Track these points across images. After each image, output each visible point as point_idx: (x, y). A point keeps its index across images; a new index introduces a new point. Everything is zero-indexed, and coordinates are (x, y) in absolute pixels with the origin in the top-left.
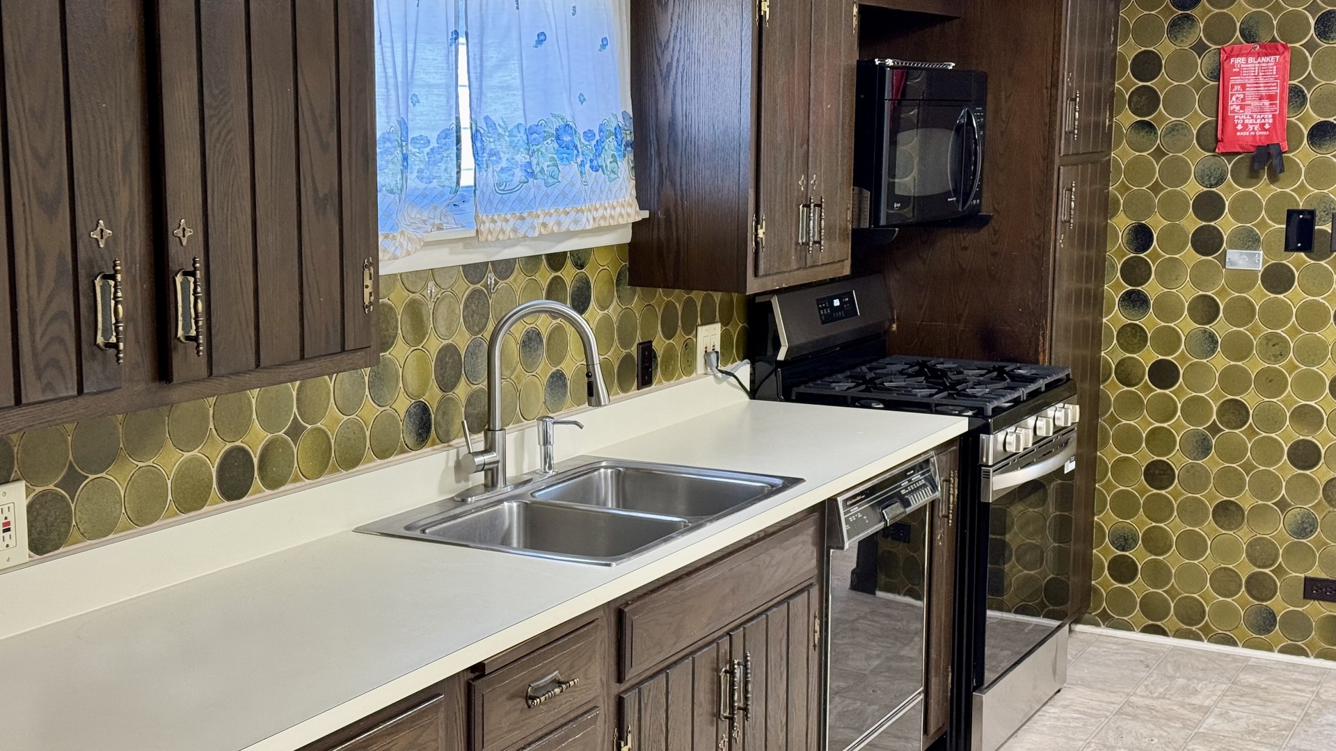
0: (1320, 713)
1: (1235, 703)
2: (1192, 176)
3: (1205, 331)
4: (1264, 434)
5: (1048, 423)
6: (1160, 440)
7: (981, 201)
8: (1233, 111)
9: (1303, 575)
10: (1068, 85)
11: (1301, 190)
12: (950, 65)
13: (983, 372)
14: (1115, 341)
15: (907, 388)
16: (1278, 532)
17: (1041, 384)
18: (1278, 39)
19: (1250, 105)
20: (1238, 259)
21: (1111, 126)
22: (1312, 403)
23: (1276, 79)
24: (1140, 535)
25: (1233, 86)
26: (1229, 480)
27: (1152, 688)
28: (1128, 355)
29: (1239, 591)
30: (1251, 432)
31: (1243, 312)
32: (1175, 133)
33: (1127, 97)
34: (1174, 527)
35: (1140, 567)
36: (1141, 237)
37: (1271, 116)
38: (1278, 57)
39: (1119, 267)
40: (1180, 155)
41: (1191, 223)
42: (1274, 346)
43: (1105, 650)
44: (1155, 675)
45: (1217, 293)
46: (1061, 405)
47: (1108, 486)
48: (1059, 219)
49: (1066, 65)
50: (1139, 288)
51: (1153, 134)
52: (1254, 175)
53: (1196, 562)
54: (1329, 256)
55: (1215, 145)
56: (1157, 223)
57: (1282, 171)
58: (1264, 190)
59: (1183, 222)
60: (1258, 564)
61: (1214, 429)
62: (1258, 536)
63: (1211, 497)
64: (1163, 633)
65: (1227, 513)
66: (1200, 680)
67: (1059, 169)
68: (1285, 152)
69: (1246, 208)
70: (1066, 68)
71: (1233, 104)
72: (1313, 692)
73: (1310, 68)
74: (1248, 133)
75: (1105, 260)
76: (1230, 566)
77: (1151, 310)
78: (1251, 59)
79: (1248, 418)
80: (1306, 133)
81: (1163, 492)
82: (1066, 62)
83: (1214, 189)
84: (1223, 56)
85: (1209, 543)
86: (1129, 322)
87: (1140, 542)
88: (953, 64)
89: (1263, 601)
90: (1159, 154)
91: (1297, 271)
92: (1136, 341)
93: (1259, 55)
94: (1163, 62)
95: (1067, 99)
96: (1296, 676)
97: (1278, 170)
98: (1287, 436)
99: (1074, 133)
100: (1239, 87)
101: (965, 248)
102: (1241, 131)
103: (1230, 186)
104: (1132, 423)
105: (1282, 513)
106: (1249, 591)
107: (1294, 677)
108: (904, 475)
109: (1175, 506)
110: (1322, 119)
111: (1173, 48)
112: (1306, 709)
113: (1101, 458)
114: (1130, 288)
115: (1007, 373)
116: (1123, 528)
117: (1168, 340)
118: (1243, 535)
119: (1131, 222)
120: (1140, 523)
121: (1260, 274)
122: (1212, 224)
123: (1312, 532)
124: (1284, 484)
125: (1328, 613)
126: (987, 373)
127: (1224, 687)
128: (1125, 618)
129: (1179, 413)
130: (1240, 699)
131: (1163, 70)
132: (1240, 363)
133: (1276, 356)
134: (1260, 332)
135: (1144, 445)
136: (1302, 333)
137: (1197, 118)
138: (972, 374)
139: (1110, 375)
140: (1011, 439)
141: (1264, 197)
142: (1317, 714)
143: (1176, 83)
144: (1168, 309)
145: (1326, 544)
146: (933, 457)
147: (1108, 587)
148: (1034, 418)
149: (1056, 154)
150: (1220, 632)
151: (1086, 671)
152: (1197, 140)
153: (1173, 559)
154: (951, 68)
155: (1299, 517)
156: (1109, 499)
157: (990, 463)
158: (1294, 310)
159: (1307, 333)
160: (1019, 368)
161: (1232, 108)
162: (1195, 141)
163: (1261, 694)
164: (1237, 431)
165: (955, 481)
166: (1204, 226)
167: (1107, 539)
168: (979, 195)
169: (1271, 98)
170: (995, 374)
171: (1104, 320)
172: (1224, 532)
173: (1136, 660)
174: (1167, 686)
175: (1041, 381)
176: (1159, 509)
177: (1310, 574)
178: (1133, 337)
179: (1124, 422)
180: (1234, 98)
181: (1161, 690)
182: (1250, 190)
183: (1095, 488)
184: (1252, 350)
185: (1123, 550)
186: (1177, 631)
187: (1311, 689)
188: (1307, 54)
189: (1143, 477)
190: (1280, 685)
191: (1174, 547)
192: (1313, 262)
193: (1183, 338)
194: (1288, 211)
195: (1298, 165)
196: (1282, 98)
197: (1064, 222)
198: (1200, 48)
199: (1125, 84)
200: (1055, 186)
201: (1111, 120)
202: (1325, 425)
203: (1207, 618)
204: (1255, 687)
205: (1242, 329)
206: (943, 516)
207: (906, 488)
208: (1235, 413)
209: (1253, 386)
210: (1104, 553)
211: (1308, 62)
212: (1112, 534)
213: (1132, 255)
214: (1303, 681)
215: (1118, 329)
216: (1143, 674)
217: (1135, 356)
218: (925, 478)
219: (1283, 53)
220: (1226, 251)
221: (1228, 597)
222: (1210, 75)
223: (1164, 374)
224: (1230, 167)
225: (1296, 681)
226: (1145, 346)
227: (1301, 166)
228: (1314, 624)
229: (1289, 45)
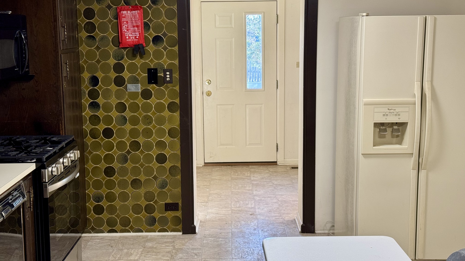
0: (176, 254)
1: (147, 256)
2: (112, 57)
3: (122, 116)
4: (147, 152)
5: (68, 160)
6: (109, 158)
7: (29, 70)
8: (124, 32)
9: (164, 203)
10: (61, 22)
11: (151, 61)
12: (9, 12)
13: (38, 141)
14: (88, 122)
15: (5, 152)
16: (154, 188)
17: (64, 144)
18: (138, 4)
19: (130, 29)
20: (132, 88)
21: (78, 37)
22: (162, 139)
23: (139, 19)
24: (104, 196)
25: (123, 22)
26: (136, 171)
27: (115, 256)
28: (94, 127)
29: (142, 212)
30: (142, 152)
31: (135, 108)
32: (103, 40)
33: (83, 26)
34: (117, 191)
35: (105, 208)
36: (94, 81)
37: (138, 33)
38: (138, 11)
39: (87, 93)
40: (106, 48)
41: (113, 75)
42: (147, 119)
43: (95, 243)
44: (115, 250)
45: (125, 101)
46: (72, 151)
47: (91, 178)
48: (63, 76)
49: (59, 13)
50: (96, 101)
51: (95, 40)
52: (134, 56)
53: (126, 203)
54: (164, 85)
55: (119, 45)
56: (100, 75)
57: (144, 54)
58: (138, 61)
59: (109, 75)
60: (148, 201)
61: (128, 152)
62: (148, 190)
63: (129, 178)
64: (116, 232)
65: (136, 183)
66: (132, 249)
67: (61, 55)
68: (145, 47)
69: (133, 68)
70: (59, 14)
71: (124, 29)
72: (172, 246)
73: (150, 15)
74: (130, 40)
75: (81, 90)
76: (138, 203)
77: (101, 109)
78: (129, 12)
79: (141, 147)
80: (151, 40)
81: (112, 178)
82: (59, 11)
83: (120, 62)
84: (118, 10)
85: (130, 195)
86: (93, 114)
87: (104, 198)
88: (11, 12)
89: (151, 214)
90: (98, 48)
91: (153, 91)
92: (96, 121)
93: (131, 10)
94: (96, 12)
95: (61, 27)
96: (165, 240)
97: (143, 54)
98: (154, 152)
99: (65, 41)
100: (125, 22)
101: (24, 89)
102: (128, 39)
103: (126, 60)
104: (97, 153)
105: (155, 181)
106: (146, 211)
107: (164, 241)
108: (9, 194)
109: (117, 183)
110: (156, 35)
111: (99, 7)
112: (171, 253)
113: (86, 168)
114: (92, 101)
115: (48, 140)
116: (98, 194)
117: (109, 120)
118: (142, 191)
119: (89, 75)
120: (104, 191)
121: (140, 93)
122: (121, 75)
123: (166, 186)
124: (155, 170)
125: (174, 215)
126: (39, 141)
127: (141, 250)
128: (101, 228)
129: (115, 148)
130: (148, 254)
131: (96, 16)
132: (136, 127)
133: (148, 123)
134: (142, 114)
135: (103, 161)
136: (156, 114)
137: (111, 35)
138: (33, 142)
139: (87, 135)
140: (54, 169)
141: (139, 64)
142: (176, 255)
143: (101, 21)
144: (107, 108)
145: (171, 190)
146: (22, 183)
147: (93, 217)
148: (62, 158)
149: (59, 49)
150: (137, 228)
151: (89, 253)
152: (112, 42)
153: (117, 203)
154: (10, 13)
155: (161, 182)
156: (91, 183)
157: (47, 181)
158: (153, 106)
159: (159, 114)
160: (53, 138)
161: (124, 30)
162: (111, 43)
163: (155, 250)
164: (137, 152)
165: (32, 191)
166: (118, 75)
167: (92, 199)
168: (28, 67)
169: (137, 26)
170: (43, 141)
171: (83, 114)
172: (135, 190)
173: (107, 245)
174: (121, 254)
175: (63, 143)
176: (110, 185)
177: (167, 202)
178: (95, 120)
179: (95, 153)
180: (124, 27)
181: (119, 256)
182: (133, 61)
183: (85, 179)
184: (140, 122)
185: (98, 202)
186: (121, 230)
187: (171, 245)
188: (149, 10)
189: (103, 174)
190: (160, 245)
191: (117, 199)
192: (158, 88)
193: (114, 119)
194: (148, 69)
195: (149, 51)
196: (141, 26)
197: (65, 77)
198: (109, 7)
199: (82, 21)
200: (60, 62)
201: (78, 35)
202: (167, 147)
203: (131, 223)
204: (151, 248)
205: (135, 114)
206: (28, 207)
207: (11, 199)
208: (135, 145)
209: (141, 135)
210: (91, 205)
211: (149, 13)
212: (93, 197)
213: (92, 88)
214: (168, 242)
215: (89, 117)
216: (111, 250)
217: (96, 127)
218: (19, 193)
219: (140, 10)
220: (127, 85)
221: (138, 214)
222: (114, 17)
223: (108, 133)
224: (125, 53)
225: (166, 242)
226: (100, 123)
227: (151, 52)
228: (169, 220)
229: (142, 7)
